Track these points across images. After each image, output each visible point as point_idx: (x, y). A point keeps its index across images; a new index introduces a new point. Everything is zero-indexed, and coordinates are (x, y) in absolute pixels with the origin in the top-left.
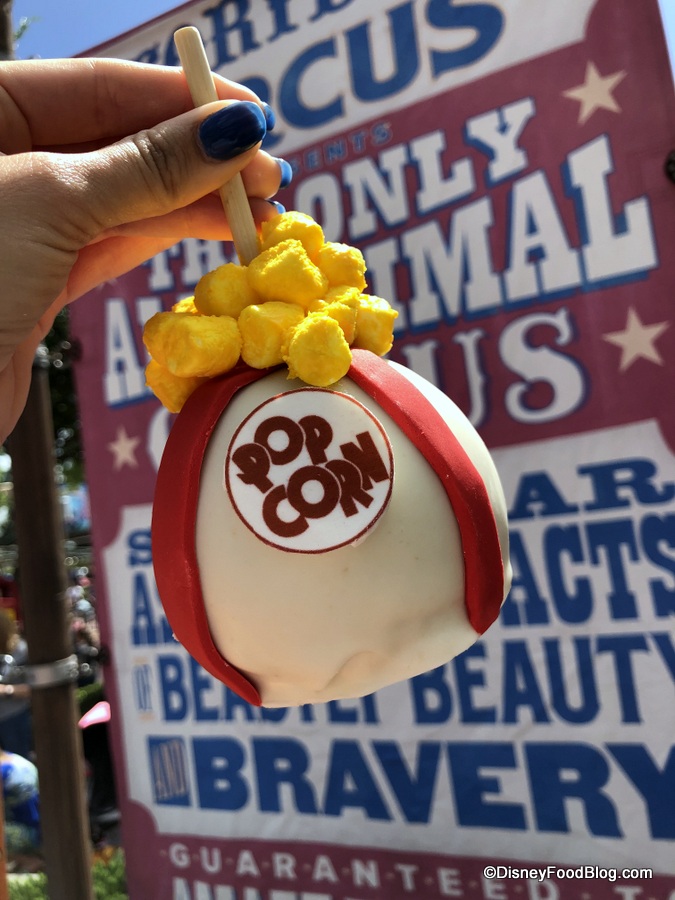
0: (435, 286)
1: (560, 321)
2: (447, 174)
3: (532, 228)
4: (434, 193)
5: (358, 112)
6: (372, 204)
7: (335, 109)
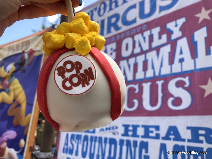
0: (153, 68)
1: (186, 80)
2: (160, 38)
3: (181, 53)
4: (156, 43)
5: (140, 22)
6: (140, 45)
7: (134, 21)
